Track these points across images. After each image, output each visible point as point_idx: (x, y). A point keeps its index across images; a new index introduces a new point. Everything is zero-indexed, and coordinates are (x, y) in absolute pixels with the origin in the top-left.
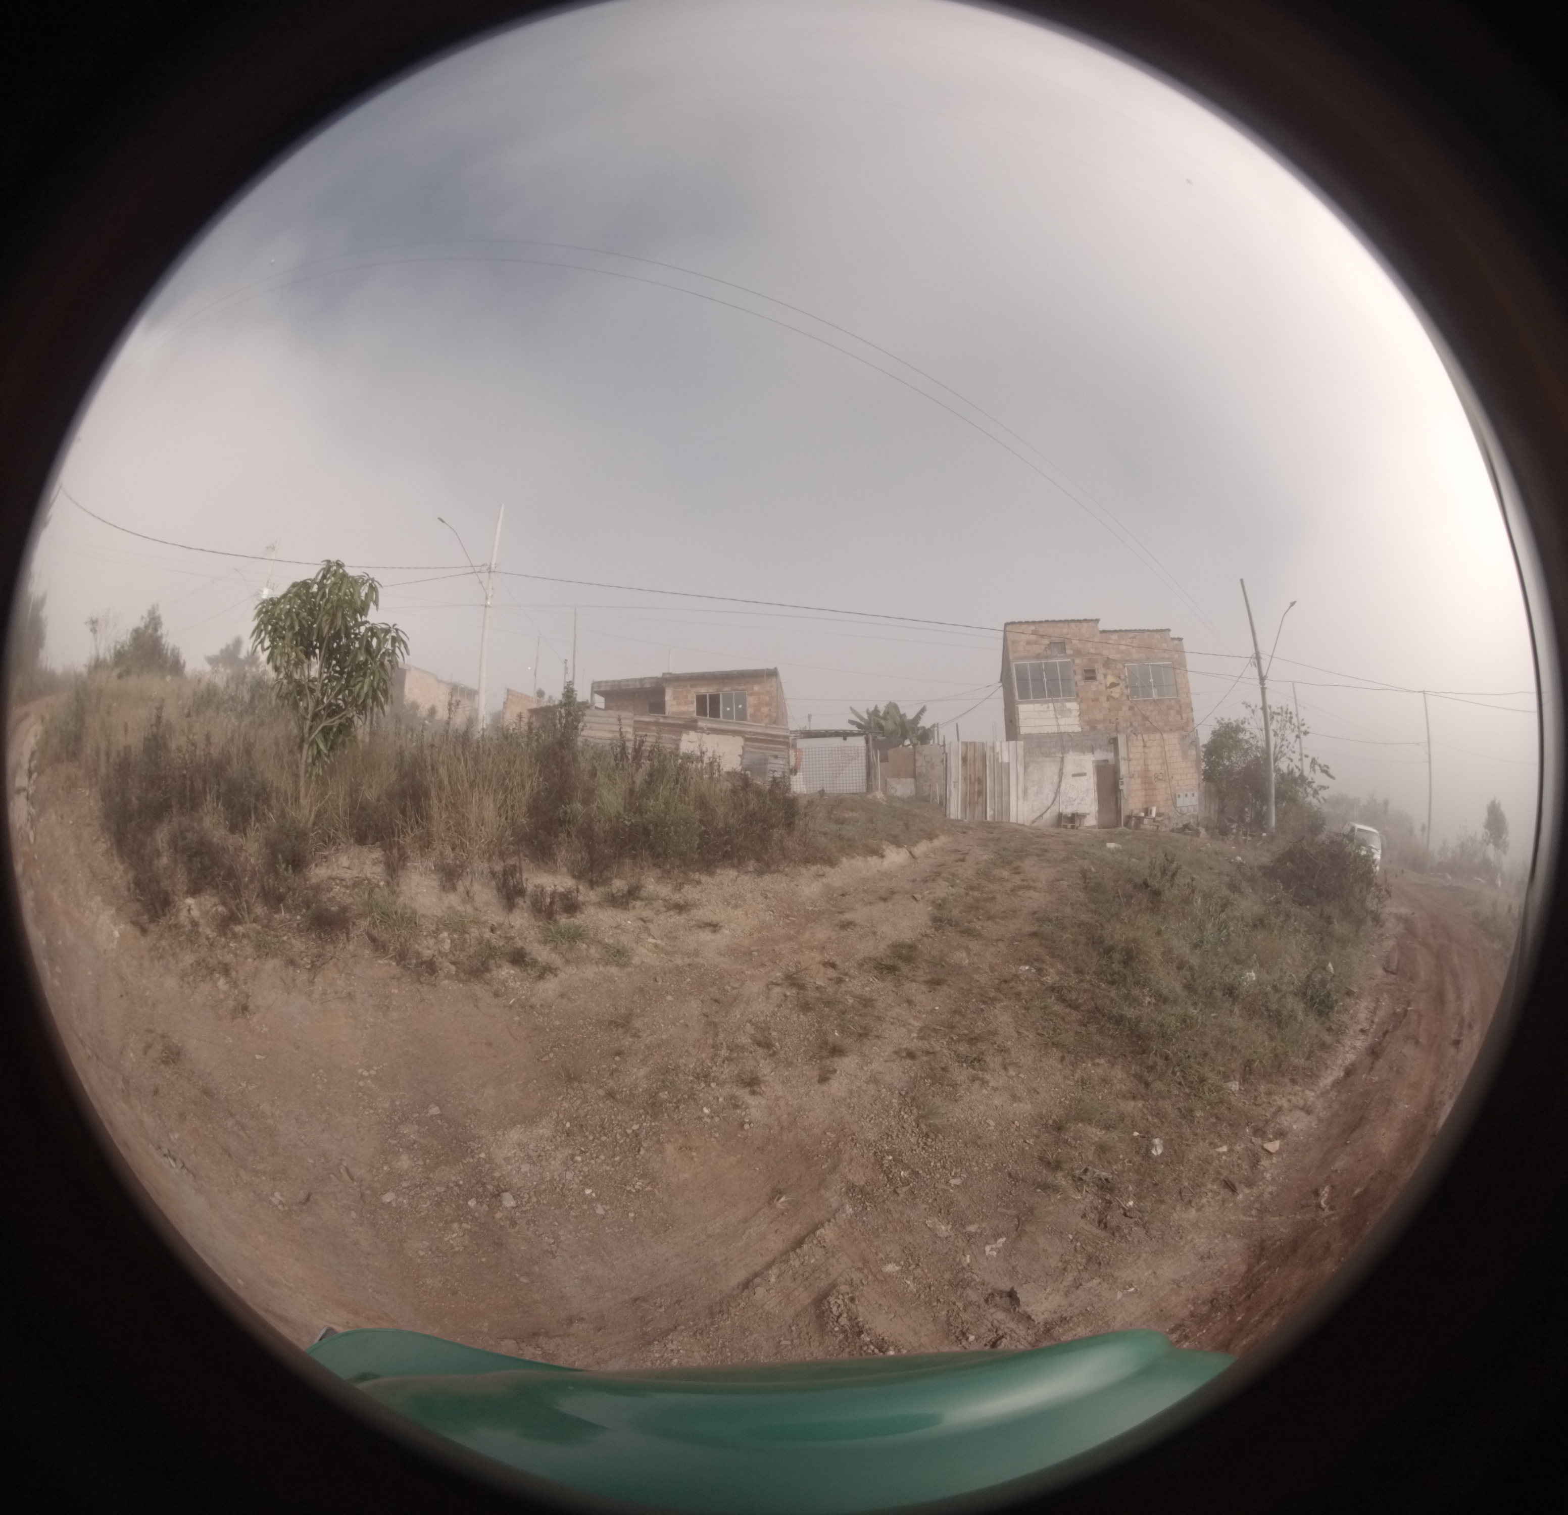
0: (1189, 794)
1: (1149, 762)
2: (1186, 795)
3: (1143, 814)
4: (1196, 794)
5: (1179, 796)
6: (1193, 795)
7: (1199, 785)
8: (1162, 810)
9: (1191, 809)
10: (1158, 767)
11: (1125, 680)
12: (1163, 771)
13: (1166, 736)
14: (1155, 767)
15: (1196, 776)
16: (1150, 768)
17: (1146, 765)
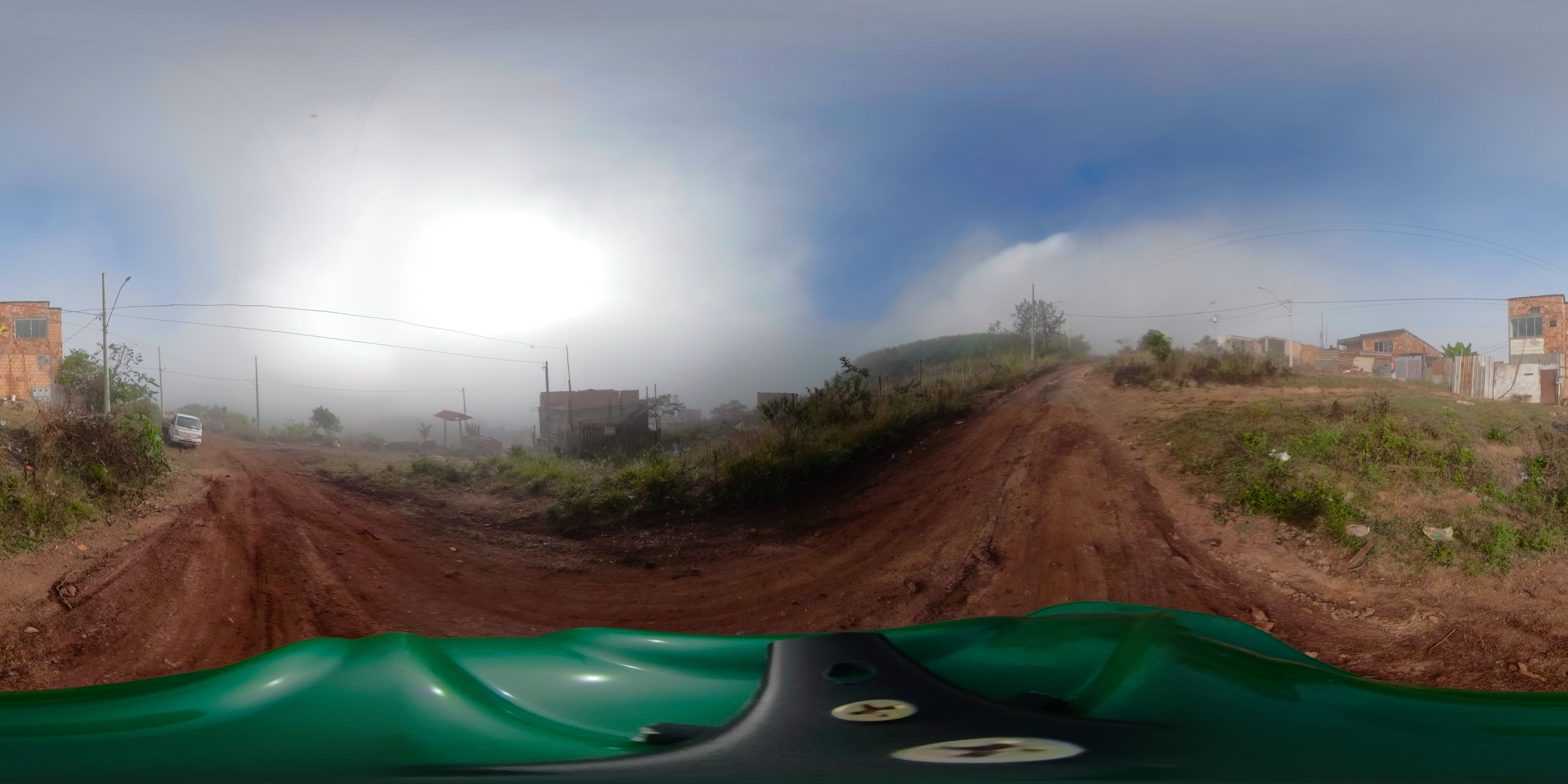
0: (43, 390)
1: (13, 370)
2: (41, 390)
3: (6, 399)
4: (49, 390)
5: (35, 391)
6: (46, 390)
7: (52, 385)
8: (22, 398)
9: (46, 399)
10: (19, 374)
11: (13, 328)
12: (23, 376)
13: (26, 356)
14: (16, 373)
15: (49, 380)
16: (13, 373)
17: (10, 371)
